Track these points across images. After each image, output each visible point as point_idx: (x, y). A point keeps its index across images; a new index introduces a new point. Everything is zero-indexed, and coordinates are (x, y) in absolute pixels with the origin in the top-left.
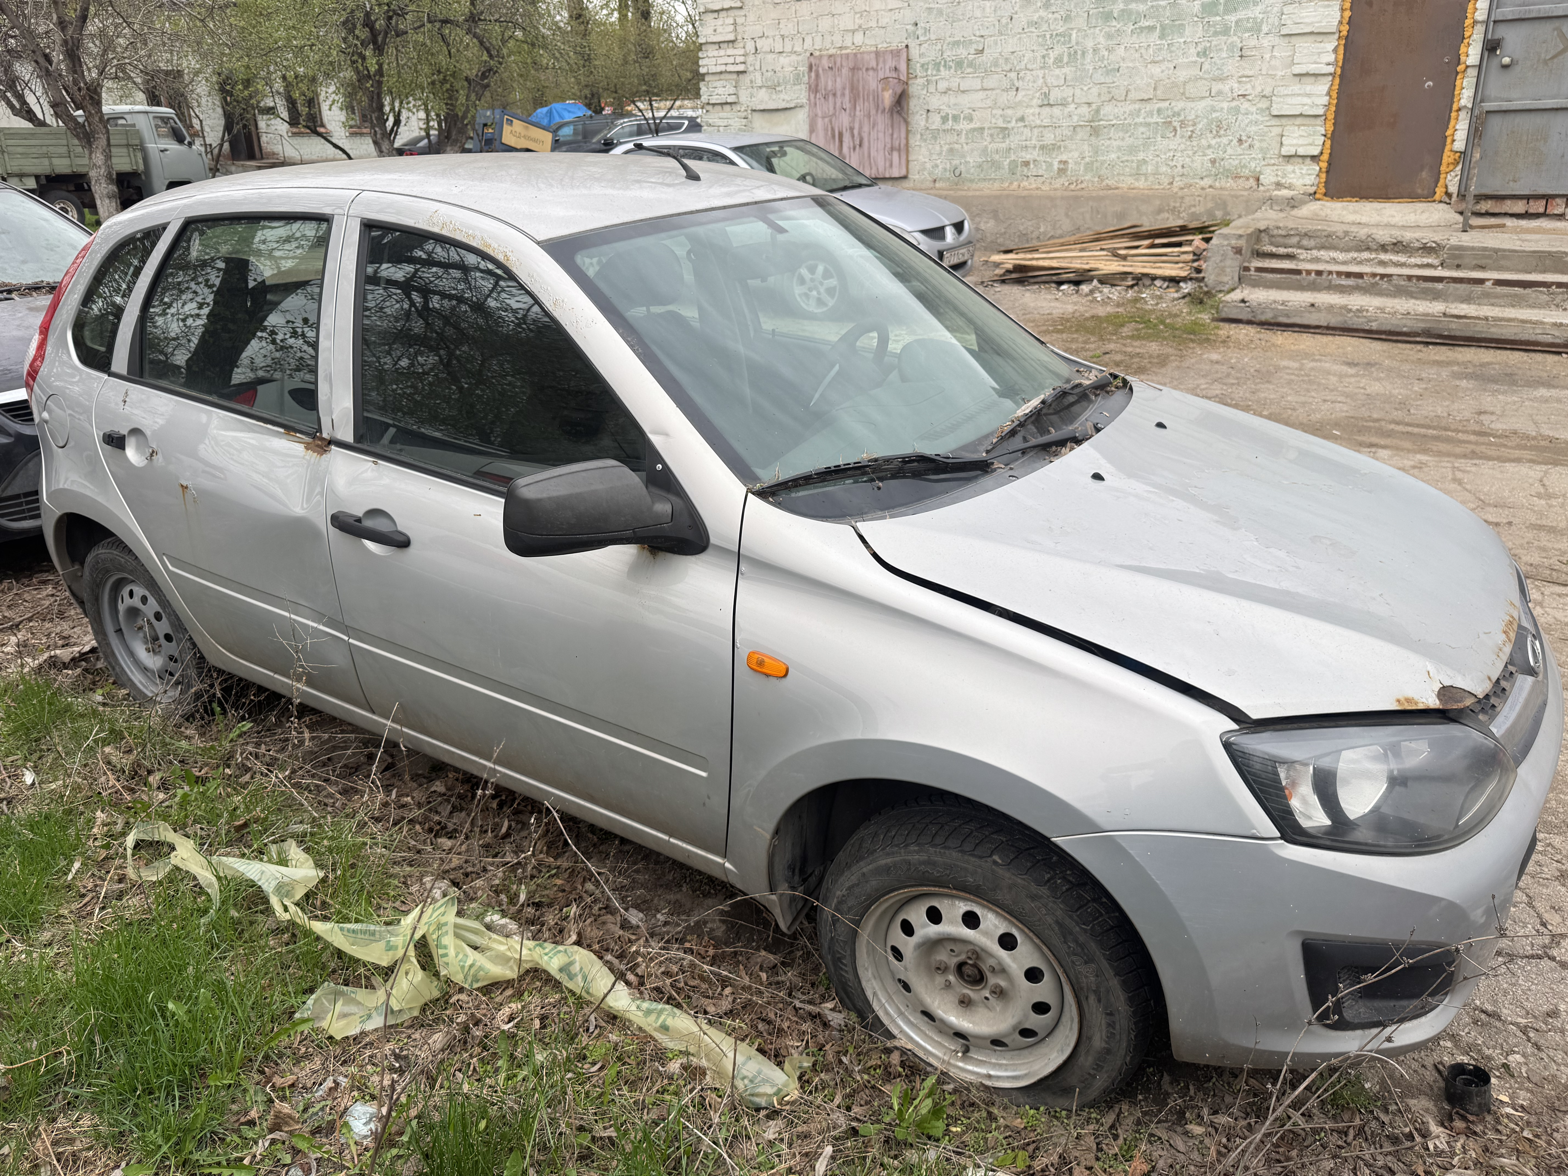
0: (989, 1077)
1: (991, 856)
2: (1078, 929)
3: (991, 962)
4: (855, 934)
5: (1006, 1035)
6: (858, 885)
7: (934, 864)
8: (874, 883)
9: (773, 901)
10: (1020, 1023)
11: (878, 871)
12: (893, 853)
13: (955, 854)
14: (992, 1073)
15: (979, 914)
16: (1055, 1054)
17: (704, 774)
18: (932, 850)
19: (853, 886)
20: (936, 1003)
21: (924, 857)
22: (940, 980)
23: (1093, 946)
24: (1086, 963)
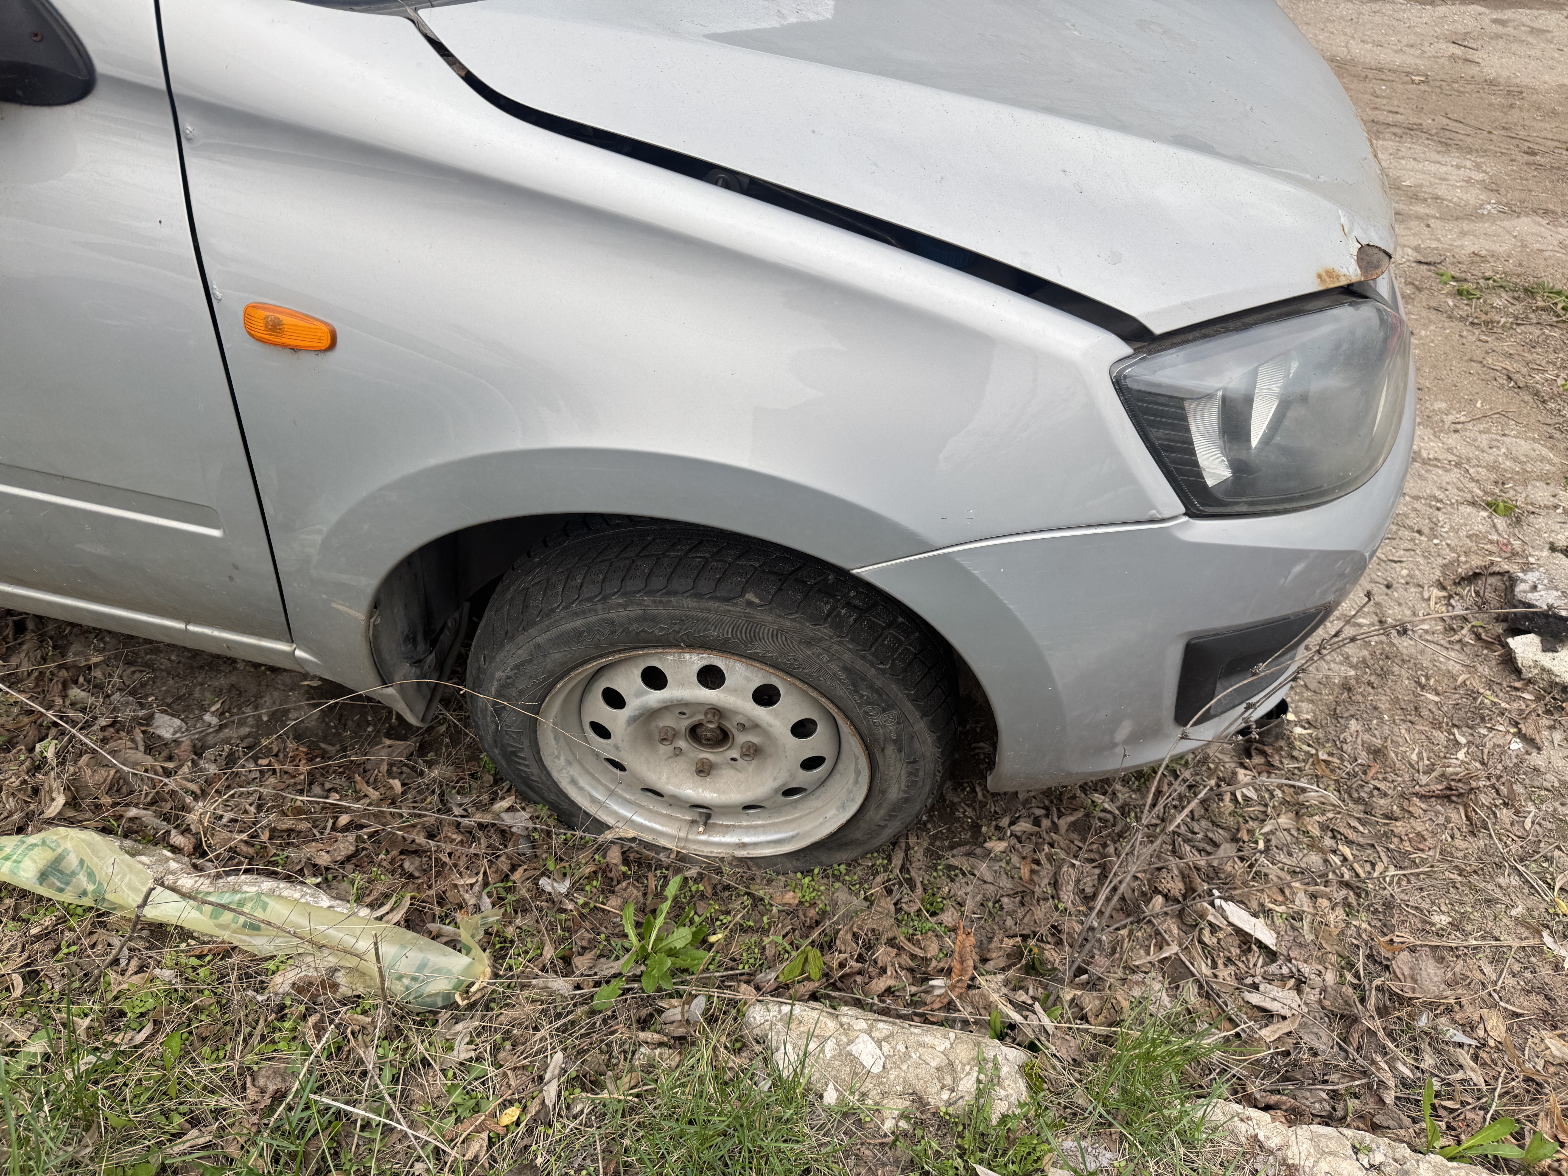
0: (744, 846)
1: (742, 595)
2: (873, 671)
3: (739, 719)
4: (533, 724)
5: (766, 799)
6: (531, 661)
7: (654, 619)
8: (557, 656)
9: (392, 695)
10: (784, 785)
11: (562, 640)
12: (584, 612)
13: (685, 601)
14: (746, 840)
15: (722, 667)
16: (834, 811)
17: (216, 533)
18: (648, 599)
19: (522, 664)
20: (664, 778)
21: (635, 611)
22: (665, 749)
23: (894, 689)
24: (884, 710)
